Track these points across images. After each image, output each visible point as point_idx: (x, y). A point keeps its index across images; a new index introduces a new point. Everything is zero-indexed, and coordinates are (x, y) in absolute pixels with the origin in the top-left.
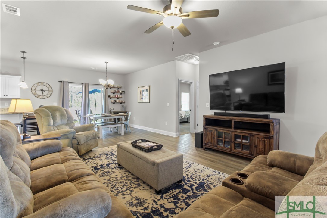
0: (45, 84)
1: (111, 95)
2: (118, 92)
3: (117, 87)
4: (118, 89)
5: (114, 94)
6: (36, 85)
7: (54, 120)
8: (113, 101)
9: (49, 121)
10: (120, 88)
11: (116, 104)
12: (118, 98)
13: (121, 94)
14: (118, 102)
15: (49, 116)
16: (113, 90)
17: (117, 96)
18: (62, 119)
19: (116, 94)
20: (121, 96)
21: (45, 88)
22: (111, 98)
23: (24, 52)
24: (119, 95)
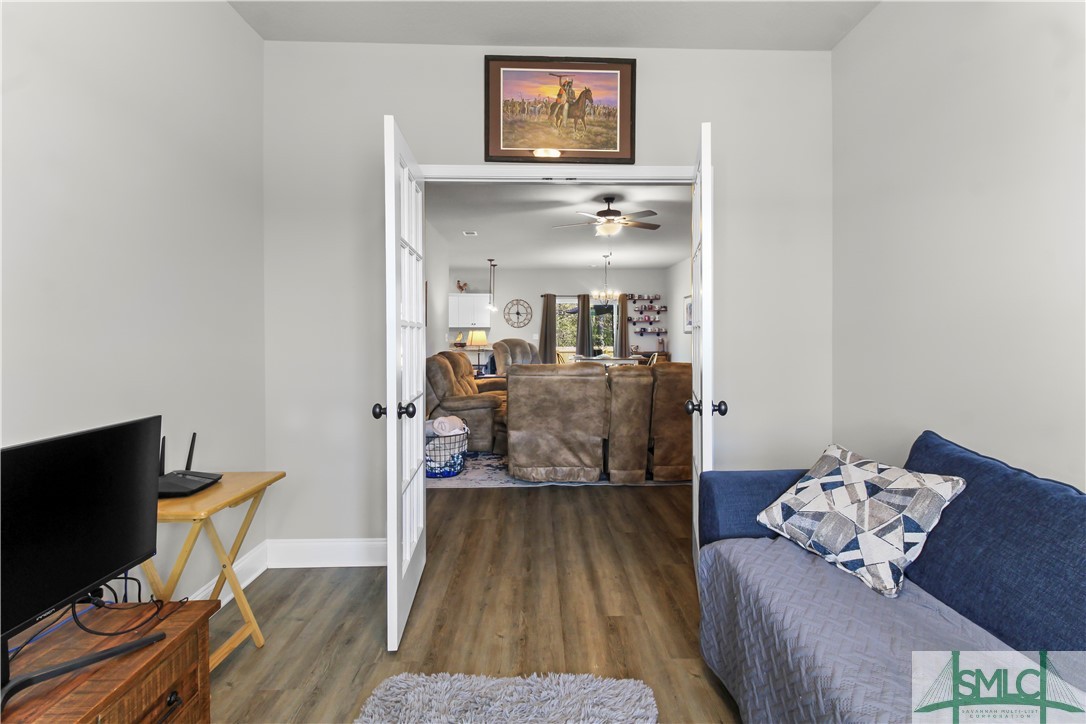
0: (522, 302)
1: (635, 316)
2: (651, 309)
3: (649, 298)
4: (651, 302)
5: (641, 313)
6: (510, 306)
7: (513, 359)
8: (638, 330)
9: (506, 360)
10: (657, 298)
11: (645, 337)
12: (651, 323)
13: (658, 313)
14: (649, 331)
15: (506, 352)
16: (639, 304)
17: (649, 318)
18: (523, 357)
19: (645, 313)
20: (657, 317)
21: (522, 310)
22: (634, 324)
23: (491, 260)
24: (653, 316)
